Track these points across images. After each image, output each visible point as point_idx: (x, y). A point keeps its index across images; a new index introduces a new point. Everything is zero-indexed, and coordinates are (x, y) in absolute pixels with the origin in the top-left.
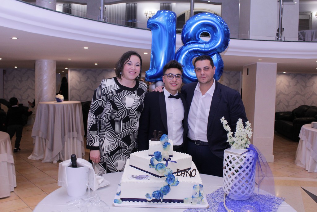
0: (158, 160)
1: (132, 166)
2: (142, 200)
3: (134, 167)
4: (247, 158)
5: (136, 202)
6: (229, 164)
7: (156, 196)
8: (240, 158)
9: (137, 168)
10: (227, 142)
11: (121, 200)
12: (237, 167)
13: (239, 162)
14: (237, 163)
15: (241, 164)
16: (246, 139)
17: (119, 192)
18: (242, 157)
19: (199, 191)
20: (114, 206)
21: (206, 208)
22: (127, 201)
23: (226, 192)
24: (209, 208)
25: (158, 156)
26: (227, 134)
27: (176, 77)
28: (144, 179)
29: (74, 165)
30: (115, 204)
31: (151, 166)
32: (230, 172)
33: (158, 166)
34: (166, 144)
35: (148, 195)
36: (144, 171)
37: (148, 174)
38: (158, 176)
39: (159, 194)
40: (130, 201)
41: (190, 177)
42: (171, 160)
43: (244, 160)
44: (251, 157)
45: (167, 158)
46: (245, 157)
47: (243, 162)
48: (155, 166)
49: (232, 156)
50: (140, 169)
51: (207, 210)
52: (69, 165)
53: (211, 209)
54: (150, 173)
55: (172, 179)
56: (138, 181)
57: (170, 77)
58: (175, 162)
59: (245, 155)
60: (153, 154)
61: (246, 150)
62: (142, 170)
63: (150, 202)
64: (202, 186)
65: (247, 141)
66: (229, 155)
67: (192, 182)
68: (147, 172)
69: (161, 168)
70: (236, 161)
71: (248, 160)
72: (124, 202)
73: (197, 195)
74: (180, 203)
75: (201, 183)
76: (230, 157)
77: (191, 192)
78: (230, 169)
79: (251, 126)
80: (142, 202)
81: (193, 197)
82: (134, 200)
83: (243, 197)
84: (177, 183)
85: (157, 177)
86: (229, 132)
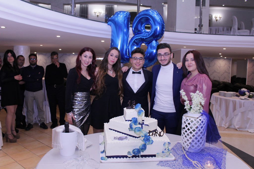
0: (135, 125)
1: (111, 129)
2: (123, 157)
3: (113, 130)
4: (201, 121)
5: (118, 158)
6: (188, 125)
7: (136, 152)
8: (197, 121)
9: (116, 131)
10: (185, 108)
11: (106, 158)
12: (194, 128)
13: (196, 123)
14: (195, 124)
15: (197, 125)
16: (200, 106)
17: (103, 150)
18: (198, 120)
19: (168, 147)
20: (101, 162)
21: (173, 160)
22: (112, 158)
23: (185, 146)
24: (175, 160)
25: (135, 121)
26: (185, 102)
27: (139, 59)
28: (124, 139)
29: (67, 130)
30: (103, 161)
31: (130, 129)
32: (188, 132)
33: (136, 129)
34: (140, 111)
35: (129, 153)
36: (123, 133)
37: (126, 135)
38: (136, 137)
39: (138, 151)
40: (113, 158)
41: (160, 136)
42: (144, 124)
43: (200, 122)
44: (204, 119)
45: (141, 122)
46: (200, 120)
47: (199, 123)
48: (134, 129)
49: (190, 119)
50: (118, 132)
51: (175, 162)
52: (63, 131)
53: (177, 161)
54: (127, 135)
55: (148, 139)
56: (120, 141)
57: (135, 59)
58: (148, 125)
59: (200, 118)
60: (131, 119)
61: (201, 114)
62: (120, 132)
63: (130, 157)
64: (170, 143)
65: (200, 108)
66: (188, 118)
67: (162, 140)
68: (125, 134)
69: (139, 131)
70: (193, 123)
71: (202, 122)
72: (109, 158)
73: (167, 151)
74: (153, 157)
75: (169, 141)
76: (188, 119)
77: (162, 148)
78: (189, 129)
79: (203, 96)
80: (123, 158)
81: (163, 152)
82: (117, 157)
83: (199, 150)
84: (152, 142)
85: (134, 138)
86: (186, 101)
